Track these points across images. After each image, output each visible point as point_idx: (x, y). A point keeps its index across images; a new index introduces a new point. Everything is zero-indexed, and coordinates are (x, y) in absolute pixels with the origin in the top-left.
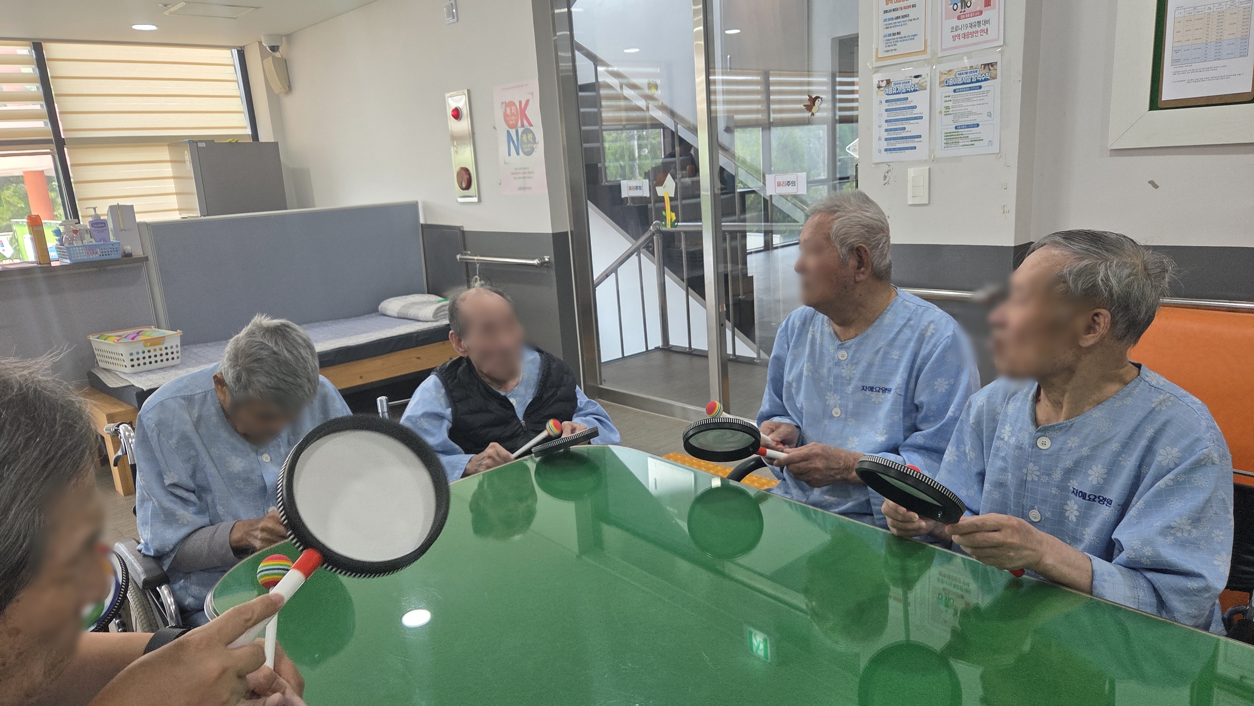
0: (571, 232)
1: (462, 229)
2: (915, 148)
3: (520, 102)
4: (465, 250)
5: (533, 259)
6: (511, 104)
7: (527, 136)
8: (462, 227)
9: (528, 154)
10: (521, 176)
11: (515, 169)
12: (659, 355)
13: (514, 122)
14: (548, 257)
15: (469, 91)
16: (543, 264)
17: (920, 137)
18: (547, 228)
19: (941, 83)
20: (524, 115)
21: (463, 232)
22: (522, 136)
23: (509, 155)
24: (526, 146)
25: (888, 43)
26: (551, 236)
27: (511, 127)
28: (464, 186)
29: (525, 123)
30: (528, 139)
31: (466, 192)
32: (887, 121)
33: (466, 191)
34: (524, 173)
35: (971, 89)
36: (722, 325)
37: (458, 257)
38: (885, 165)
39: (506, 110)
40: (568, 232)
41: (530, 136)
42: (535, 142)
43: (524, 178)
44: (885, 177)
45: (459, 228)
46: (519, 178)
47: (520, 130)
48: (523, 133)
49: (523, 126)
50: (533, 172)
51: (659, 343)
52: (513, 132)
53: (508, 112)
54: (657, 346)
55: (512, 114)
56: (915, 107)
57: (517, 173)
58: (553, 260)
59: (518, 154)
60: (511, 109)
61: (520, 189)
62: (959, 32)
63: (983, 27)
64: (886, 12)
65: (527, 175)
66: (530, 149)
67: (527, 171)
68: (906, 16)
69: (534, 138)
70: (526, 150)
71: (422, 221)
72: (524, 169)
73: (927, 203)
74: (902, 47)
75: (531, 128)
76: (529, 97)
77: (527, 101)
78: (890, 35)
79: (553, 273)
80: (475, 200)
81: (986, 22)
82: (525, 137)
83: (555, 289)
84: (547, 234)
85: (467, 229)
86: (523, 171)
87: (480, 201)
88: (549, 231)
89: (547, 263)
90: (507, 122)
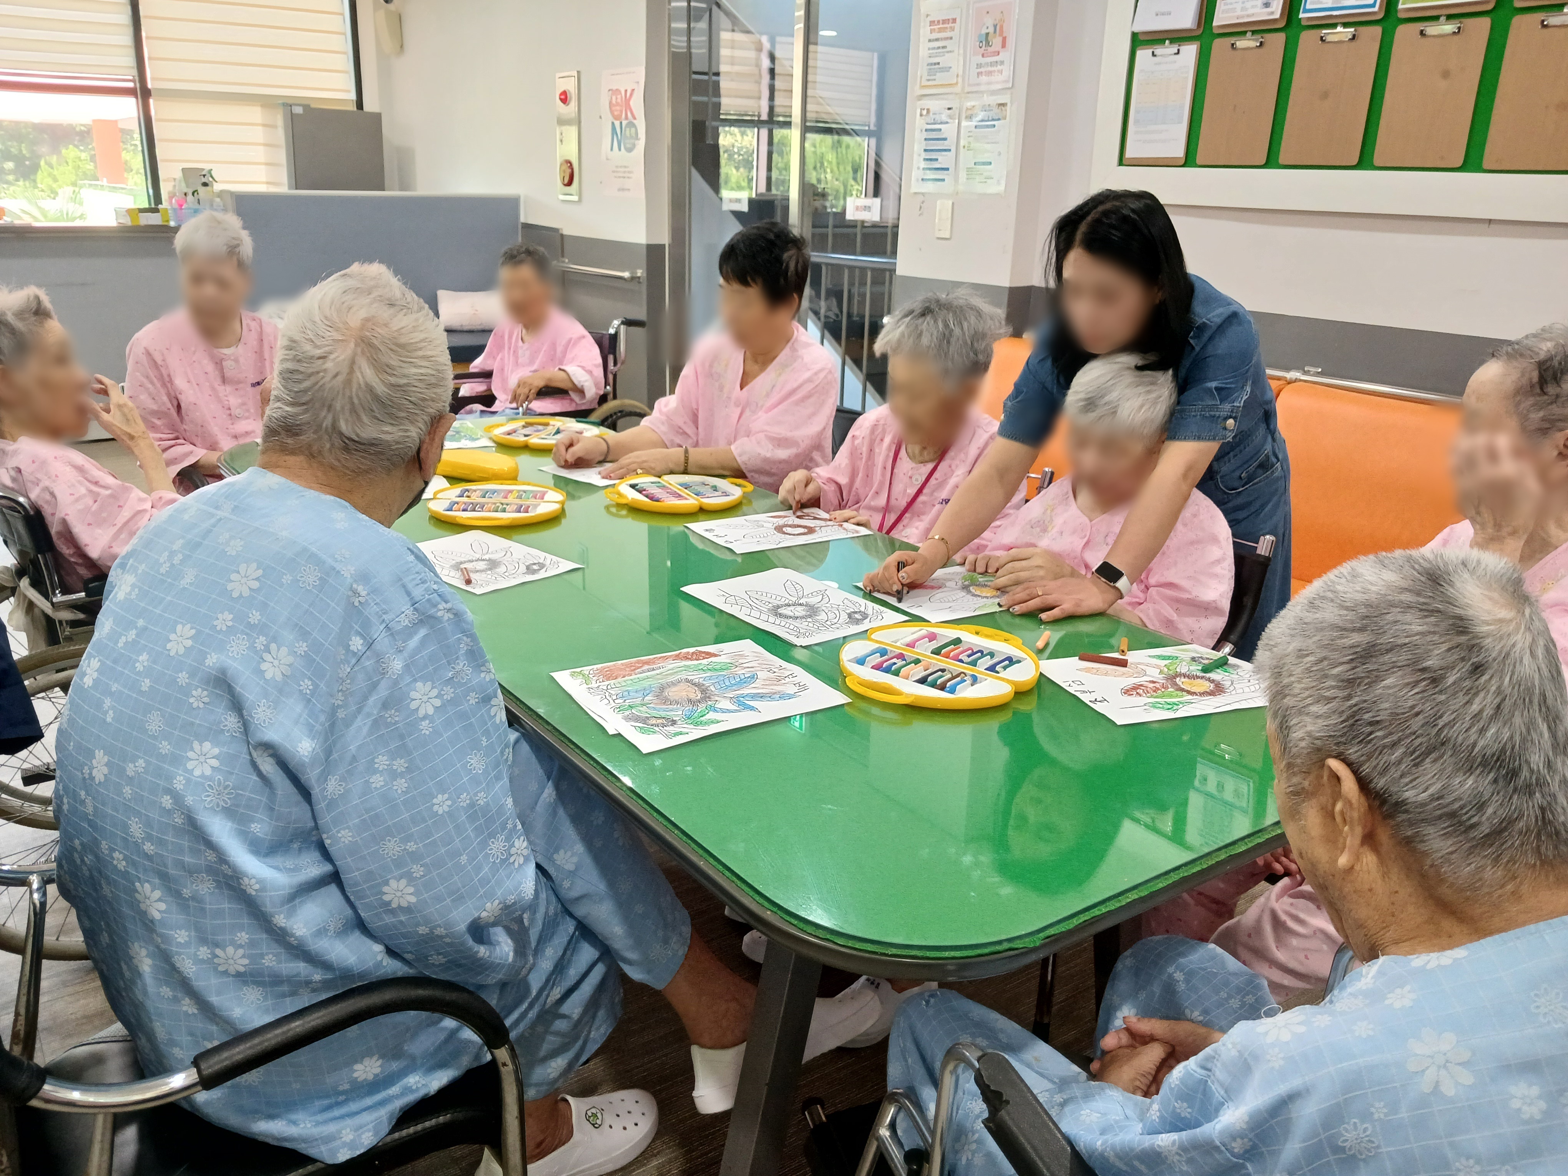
0: (670, 245)
1: (560, 232)
2: (943, 180)
3: (626, 91)
4: (563, 256)
5: (624, 271)
7: (630, 130)
8: (561, 229)
9: (629, 150)
10: (621, 175)
11: (616, 166)
13: (619, 112)
14: (640, 271)
15: (578, 72)
16: (634, 278)
17: (947, 169)
18: (641, 239)
19: (966, 117)
20: (628, 107)
21: (562, 235)
22: (625, 130)
23: (612, 149)
24: (628, 141)
25: (931, 73)
26: (645, 248)
27: (616, 119)
28: (566, 181)
29: (629, 115)
30: (630, 134)
32: (925, 150)
33: (568, 188)
34: (624, 172)
35: (988, 127)
38: (921, 196)
39: (612, 98)
40: (665, 245)
41: (633, 130)
42: (637, 138)
43: (623, 177)
44: (921, 208)
45: (556, 230)
46: (619, 177)
47: (624, 123)
48: (627, 126)
49: (626, 118)
50: (631, 172)
52: (617, 123)
53: (614, 101)
55: (617, 104)
56: (945, 139)
57: (617, 172)
58: (644, 275)
59: (620, 149)
60: (617, 99)
61: (619, 190)
62: (982, 70)
63: (999, 67)
64: (930, 41)
65: (626, 175)
66: (631, 145)
67: (627, 170)
68: (944, 47)
69: (636, 132)
70: (628, 146)
71: (522, 219)
72: (625, 167)
73: (949, 237)
74: (940, 78)
75: (634, 122)
76: (635, 86)
77: (633, 91)
78: (932, 64)
79: (644, 290)
80: (575, 197)
81: (1002, 63)
82: (628, 132)
83: (645, 309)
84: (641, 245)
85: (566, 232)
86: (623, 169)
87: (580, 200)
88: (643, 241)
89: (640, 277)
90: (612, 112)
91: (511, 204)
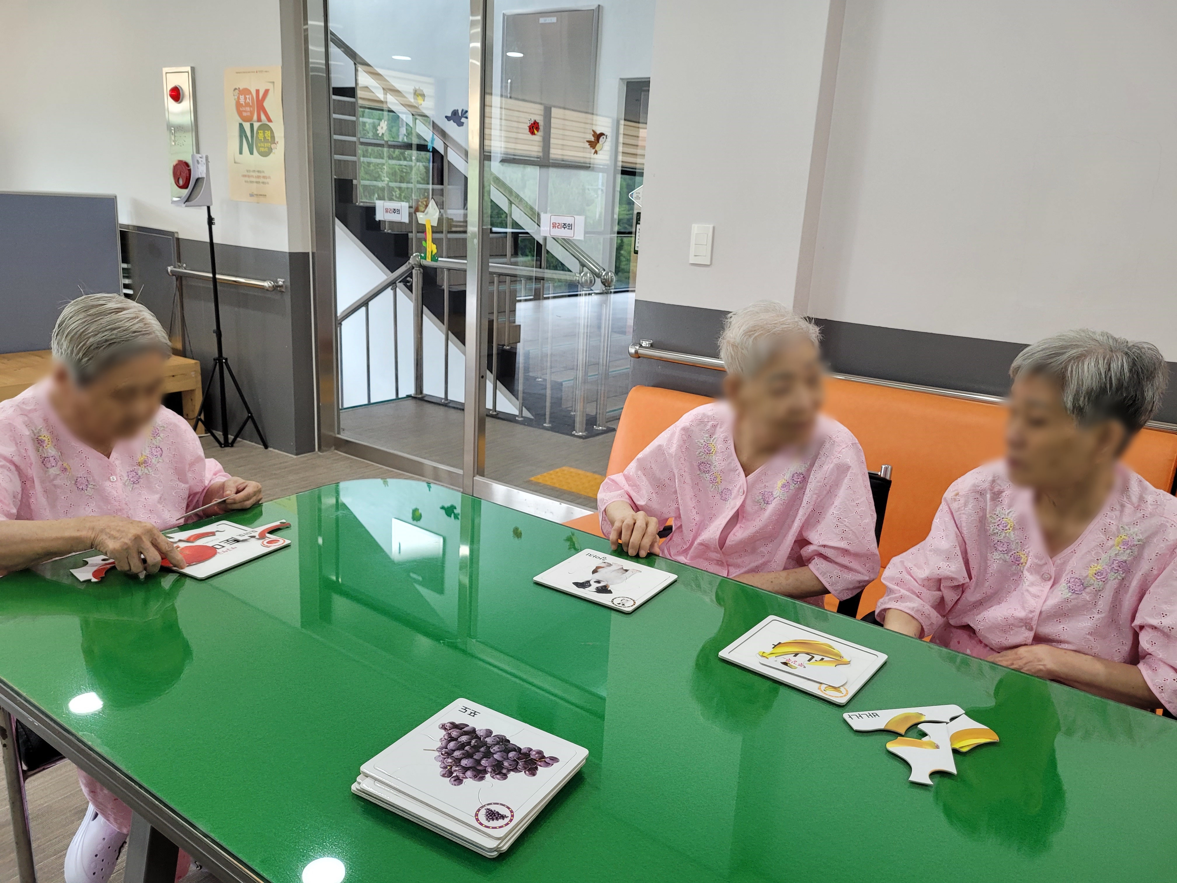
0: (313, 253)
1: (176, 236)
3: (258, 91)
4: (180, 261)
5: (264, 280)
6: (246, 92)
7: (264, 133)
8: (177, 233)
9: (265, 154)
10: (254, 180)
11: (247, 171)
12: (411, 403)
13: (249, 114)
14: (283, 280)
15: (193, 69)
16: (276, 288)
18: (284, 246)
20: (261, 107)
21: (178, 239)
22: (257, 133)
23: (241, 153)
24: (262, 145)
26: (288, 255)
27: (245, 119)
28: (181, 183)
29: (263, 117)
30: (265, 137)
33: (183, 190)
34: (259, 177)
36: (482, 377)
37: (170, 268)
39: (239, 98)
40: (308, 253)
41: (268, 133)
42: (273, 141)
43: (258, 182)
45: (172, 234)
46: (252, 182)
47: (256, 125)
48: (259, 128)
49: (259, 120)
50: (269, 177)
51: (412, 391)
52: (247, 126)
53: (242, 101)
54: (409, 394)
55: (247, 105)
57: (249, 176)
58: (288, 284)
59: (252, 153)
60: (245, 98)
61: (252, 195)
65: (261, 180)
66: (266, 150)
67: (262, 175)
69: (273, 137)
70: (262, 149)
71: (123, 220)
72: (259, 172)
73: (709, 264)
75: (270, 124)
76: (270, 86)
77: (267, 92)
79: (287, 299)
82: (261, 135)
84: (285, 253)
88: (286, 249)
89: (281, 286)
90: (240, 113)
91: (105, 204)
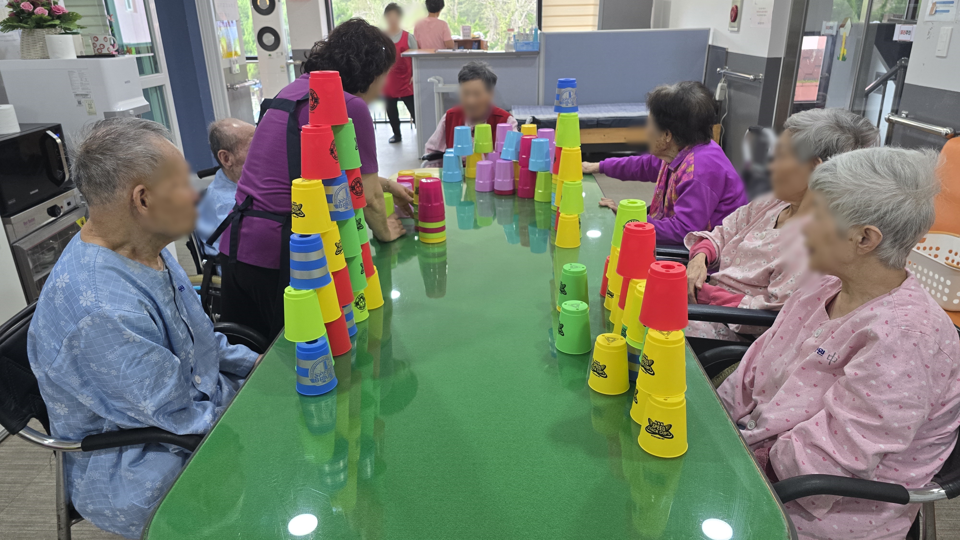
0: (784, 57)
1: (727, 50)
2: (948, 11)
4: (723, 65)
5: (750, 75)
8: (728, 48)
11: (759, 9)
14: (761, 75)
16: (756, 79)
17: (952, 2)
18: (764, 54)
21: (727, 52)
26: (766, 60)
28: (732, 19)
31: (733, 23)
34: (763, 12)
37: (718, 69)
38: (931, 23)
40: (781, 58)
43: (762, 15)
44: (929, 32)
45: (725, 49)
46: (760, 15)
50: (767, 12)
57: (759, 12)
58: (763, 78)
61: (759, 23)
71: (710, 43)
72: (764, 8)
73: (945, 56)
79: (761, 87)
80: (736, 29)
83: (760, 99)
84: (764, 58)
85: (729, 51)
86: (763, 10)
87: (738, 31)
88: (766, 56)
89: (760, 79)
91: (705, 33)
